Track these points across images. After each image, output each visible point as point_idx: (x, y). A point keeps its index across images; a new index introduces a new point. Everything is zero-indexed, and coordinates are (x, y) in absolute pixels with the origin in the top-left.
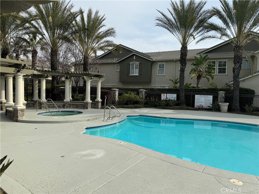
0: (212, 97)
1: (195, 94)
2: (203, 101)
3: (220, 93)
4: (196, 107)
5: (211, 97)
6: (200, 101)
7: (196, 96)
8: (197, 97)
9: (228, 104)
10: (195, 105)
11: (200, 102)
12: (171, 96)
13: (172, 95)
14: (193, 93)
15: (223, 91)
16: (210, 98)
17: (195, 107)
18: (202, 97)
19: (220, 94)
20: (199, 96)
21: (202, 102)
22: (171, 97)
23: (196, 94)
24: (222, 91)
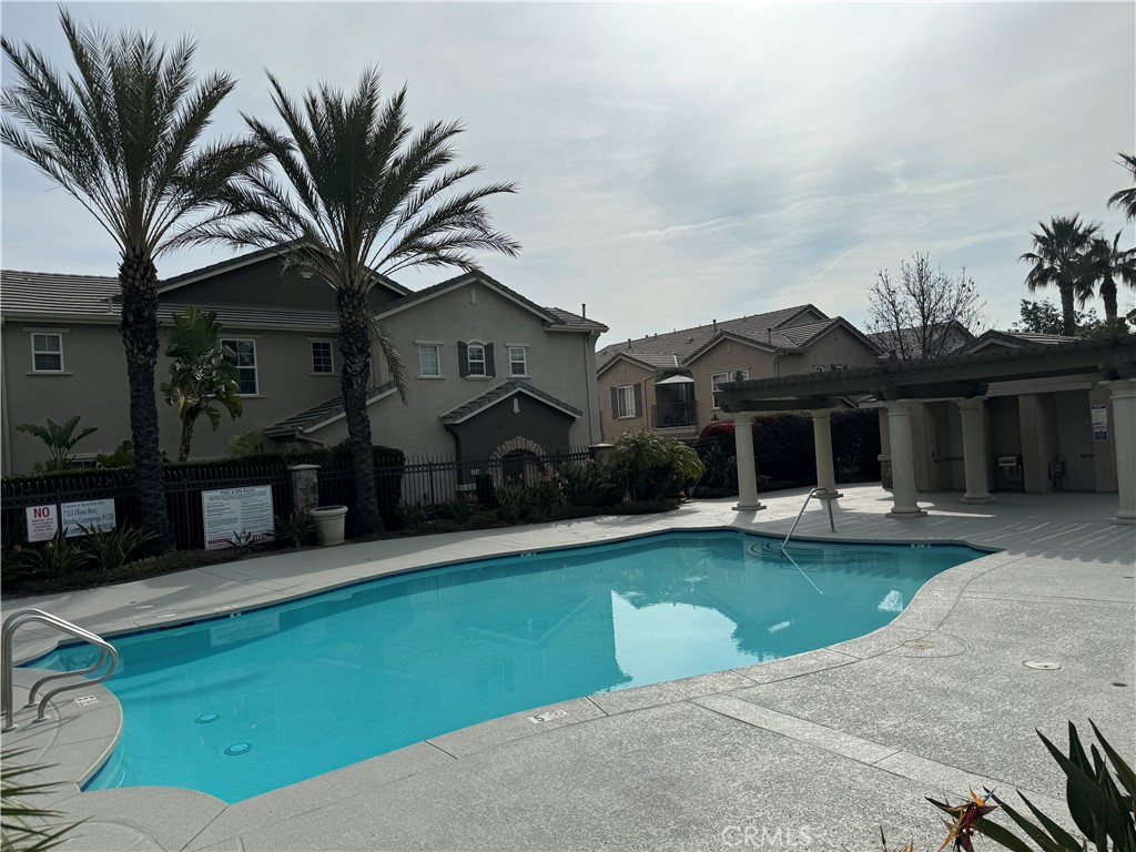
0: (268, 489)
1: (199, 486)
2: (238, 514)
3: (299, 470)
4: (213, 547)
5: (264, 493)
6: (224, 516)
7: (207, 496)
8: (211, 499)
9: (345, 509)
10: (208, 538)
11: (226, 522)
12: (84, 512)
13: (93, 507)
14: (193, 485)
15: (309, 463)
16: (263, 495)
17: (207, 546)
18: (232, 498)
19: (302, 473)
20: (217, 493)
21: (234, 521)
22: (88, 516)
23: (205, 485)
24: (304, 463)
